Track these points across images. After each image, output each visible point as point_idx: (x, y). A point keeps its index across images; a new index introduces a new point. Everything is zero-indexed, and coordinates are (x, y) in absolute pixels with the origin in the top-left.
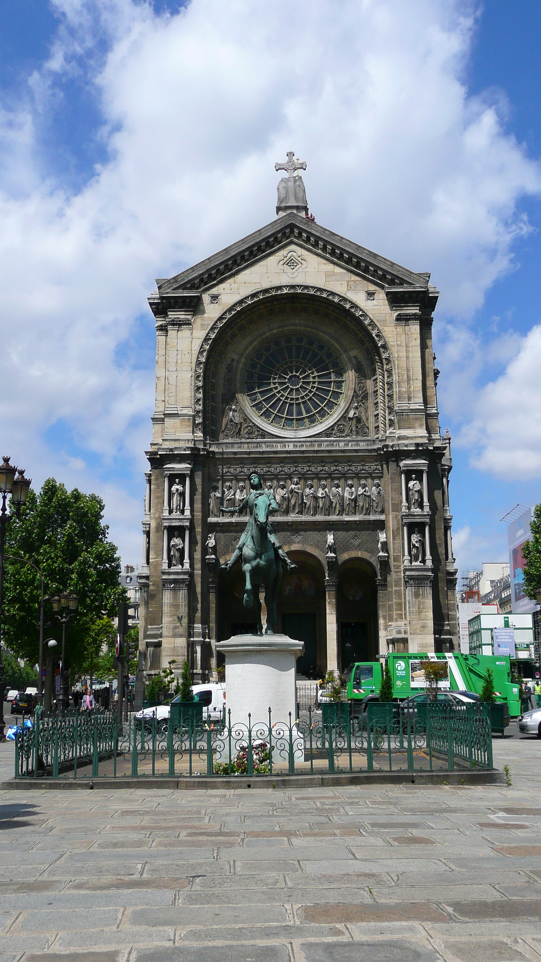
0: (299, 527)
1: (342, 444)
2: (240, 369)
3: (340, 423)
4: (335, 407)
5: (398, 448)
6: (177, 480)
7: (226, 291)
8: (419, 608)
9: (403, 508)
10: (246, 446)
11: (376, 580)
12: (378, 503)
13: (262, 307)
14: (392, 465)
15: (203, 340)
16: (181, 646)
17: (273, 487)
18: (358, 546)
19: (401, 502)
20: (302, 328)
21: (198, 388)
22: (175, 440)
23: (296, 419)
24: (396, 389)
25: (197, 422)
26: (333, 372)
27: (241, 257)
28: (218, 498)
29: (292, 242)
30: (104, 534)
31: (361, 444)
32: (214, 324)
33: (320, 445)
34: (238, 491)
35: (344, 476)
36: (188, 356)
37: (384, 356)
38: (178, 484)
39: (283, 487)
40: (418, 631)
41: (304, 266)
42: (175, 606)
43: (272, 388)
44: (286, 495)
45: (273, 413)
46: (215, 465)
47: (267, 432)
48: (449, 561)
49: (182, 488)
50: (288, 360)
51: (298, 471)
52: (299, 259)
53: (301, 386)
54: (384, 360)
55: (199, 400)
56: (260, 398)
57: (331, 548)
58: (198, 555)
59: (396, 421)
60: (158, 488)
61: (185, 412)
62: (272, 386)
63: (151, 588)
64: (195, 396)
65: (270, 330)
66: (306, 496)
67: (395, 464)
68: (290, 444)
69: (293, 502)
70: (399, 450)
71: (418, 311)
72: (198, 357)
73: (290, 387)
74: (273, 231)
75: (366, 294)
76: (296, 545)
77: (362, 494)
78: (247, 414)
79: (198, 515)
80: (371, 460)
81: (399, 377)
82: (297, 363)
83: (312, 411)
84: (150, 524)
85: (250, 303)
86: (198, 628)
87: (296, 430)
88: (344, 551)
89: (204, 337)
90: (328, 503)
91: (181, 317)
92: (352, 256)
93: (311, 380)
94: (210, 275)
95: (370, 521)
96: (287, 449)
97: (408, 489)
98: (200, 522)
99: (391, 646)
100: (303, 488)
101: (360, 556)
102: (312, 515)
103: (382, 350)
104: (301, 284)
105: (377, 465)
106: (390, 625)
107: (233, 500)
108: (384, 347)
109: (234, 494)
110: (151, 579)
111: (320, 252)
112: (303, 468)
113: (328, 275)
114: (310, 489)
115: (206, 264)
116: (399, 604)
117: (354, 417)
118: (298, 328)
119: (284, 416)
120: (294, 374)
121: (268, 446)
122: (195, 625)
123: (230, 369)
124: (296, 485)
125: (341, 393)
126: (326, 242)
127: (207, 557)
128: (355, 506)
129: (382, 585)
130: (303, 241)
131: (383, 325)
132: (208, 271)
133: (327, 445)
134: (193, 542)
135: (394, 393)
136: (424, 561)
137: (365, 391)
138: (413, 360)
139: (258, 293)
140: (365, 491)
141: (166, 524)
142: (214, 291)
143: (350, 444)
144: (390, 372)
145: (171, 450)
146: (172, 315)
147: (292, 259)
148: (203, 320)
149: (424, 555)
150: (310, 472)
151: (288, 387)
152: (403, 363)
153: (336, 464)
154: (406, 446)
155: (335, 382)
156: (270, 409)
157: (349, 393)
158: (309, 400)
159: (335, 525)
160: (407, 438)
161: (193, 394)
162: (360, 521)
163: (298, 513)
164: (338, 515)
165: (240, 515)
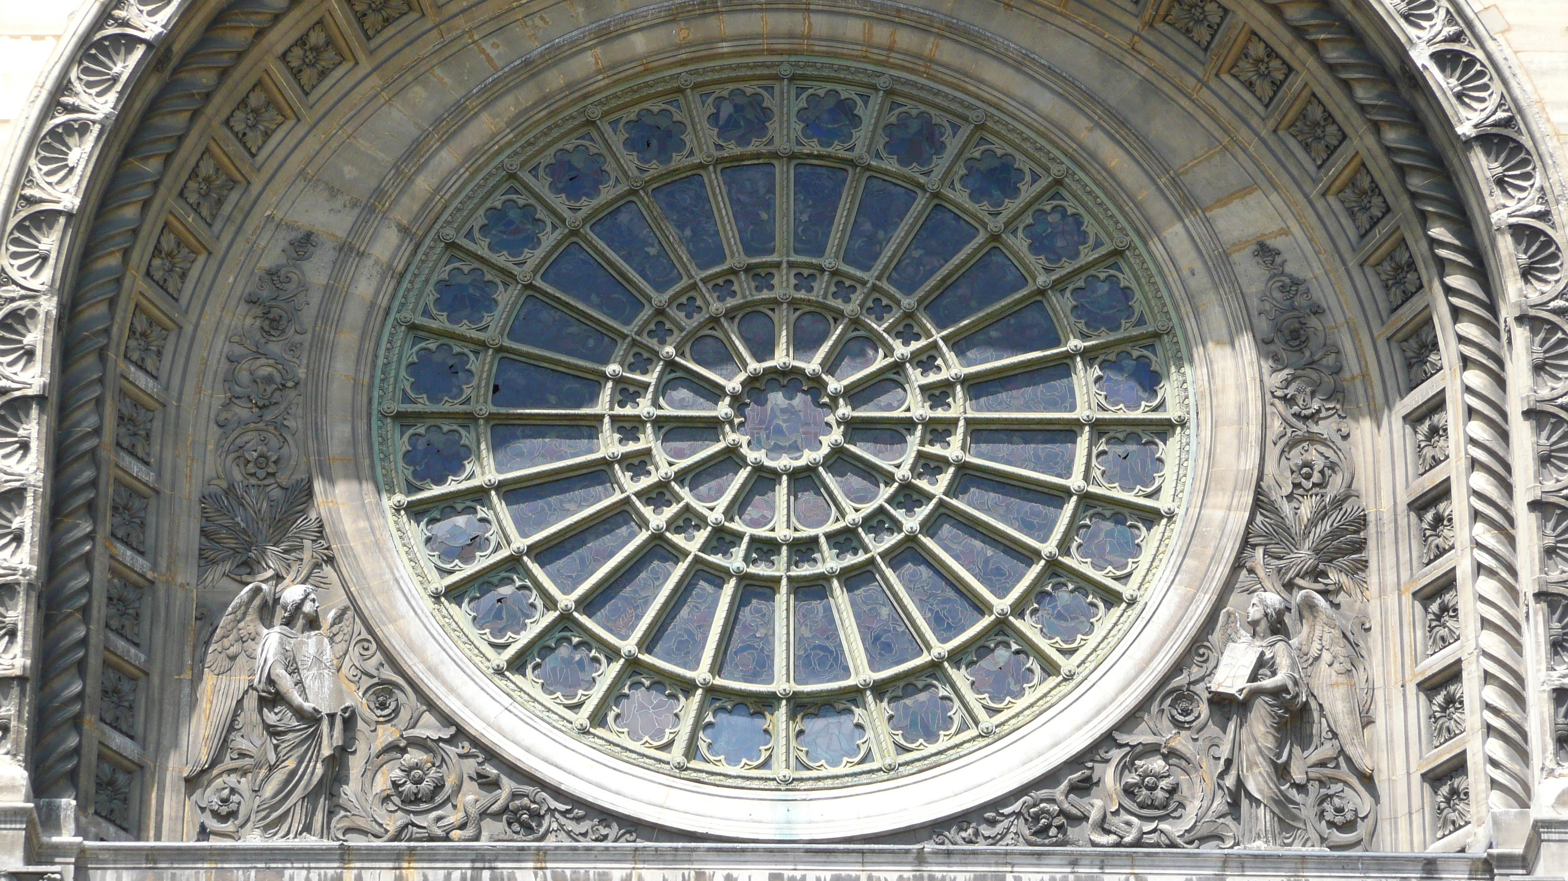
2: (354, 313)
3: (1140, 736)
20: (854, 28)
23: (793, 696)
26: (1089, 356)
43: (606, 463)
45: (613, 654)
47: (557, 793)
50: (736, 258)
54: (1506, 244)
56: (510, 536)
62: (609, 445)
68: (740, 875)
82: (804, 281)
83: (920, 645)
87: (788, 784)
117: (1255, 694)
119: (701, 673)
120: (782, 357)
125: (1151, 517)
151: (731, 458)
155: (1099, 428)
156: (583, 619)
157: (1215, 514)
158: (894, 557)
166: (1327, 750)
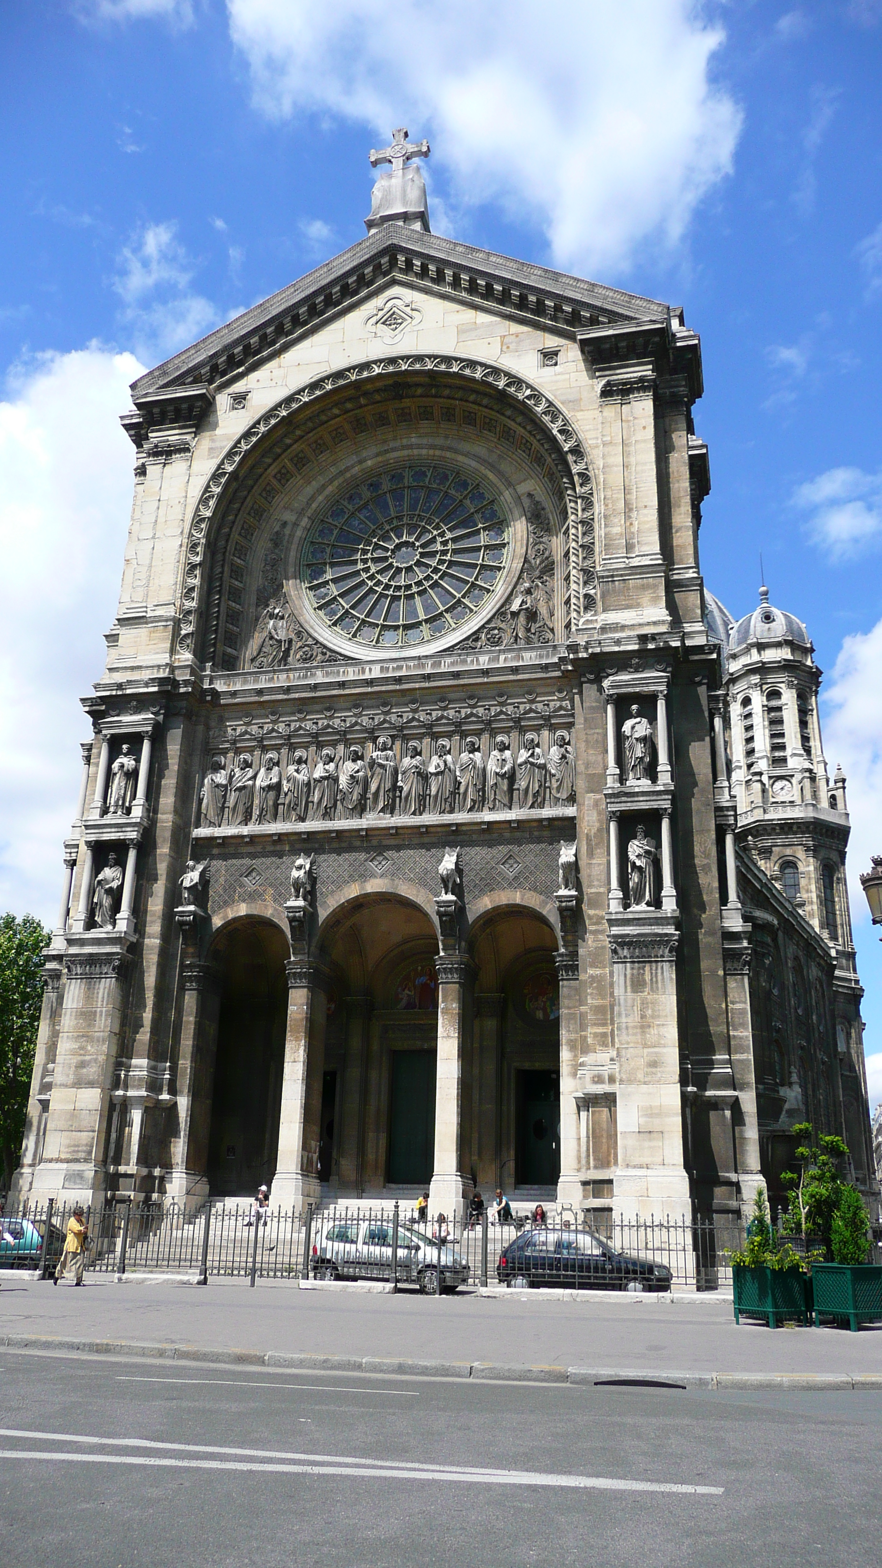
0: (384, 842)
1: (484, 659)
3: (492, 625)
4: (486, 596)
5: (598, 650)
6: (126, 747)
7: (260, 385)
8: (643, 1017)
9: (610, 780)
11: (554, 957)
12: (561, 782)
13: (336, 411)
14: (590, 690)
15: (209, 476)
16: (91, 1107)
17: (337, 758)
18: (516, 878)
19: (606, 768)
20: (424, 452)
21: (193, 567)
22: (133, 668)
23: (404, 625)
24: (599, 531)
25: (183, 632)
26: (484, 529)
27: (293, 317)
28: (218, 786)
29: (394, 282)
32: (235, 446)
33: (437, 665)
34: (263, 770)
35: (489, 727)
36: (178, 509)
37: (575, 469)
38: (126, 755)
39: (357, 757)
40: (640, 1076)
41: (415, 322)
42: (87, 1015)
43: (358, 571)
44: (361, 774)
45: (358, 619)
46: (222, 720)
47: (341, 655)
48: (729, 906)
49: (133, 762)
50: (394, 514)
51: (391, 723)
52: (408, 309)
53: (418, 560)
54: (576, 478)
55: (192, 589)
56: (334, 590)
57: (448, 883)
58: (156, 905)
59: (600, 596)
61: (160, 612)
62: (360, 566)
64: (184, 582)
65: (360, 462)
66: (404, 773)
67: (595, 687)
68: (373, 667)
69: (373, 787)
70: (602, 654)
71: (650, 373)
72: (198, 509)
73: (395, 564)
74: (355, 263)
75: (540, 356)
76: (378, 881)
77: (525, 762)
78: (302, 621)
79: (166, 819)
80: (548, 689)
81: (606, 505)
82: (411, 519)
83: (438, 608)
84: (78, 847)
85: (307, 400)
86: (140, 1065)
87: (401, 647)
88: (482, 892)
89: (214, 470)
90: (449, 787)
91: (172, 438)
92: (508, 284)
93: (439, 547)
94: (231, 357)
95: (542, 820)
96: (367, 676)
97: (620, 738)
98: (168, 834)
99: (582, 1114)
100: (398, 757)
101: (518, 901)
102: (414, 813)
103: (570, 458)
104: (408, 353)
105: (561, 700)
106: (582, 1064)
107: (247, 791)
108: (577, 451)
109: (254, 777)
111: (448, 290)
112: (400, 715)
113: (461, 330)
114: (412, 757)
115: (222, 336)
116: (600, 1010)
117: (520, 611)
118: (416, 452)
119: (380, 621)
120: (404, 539)
121: (328, 674)
122: (134, 1062)
123: (277, 541)
124: (382, 751)
125: (499, 569)
126: (458, 269)
127: (180, 909)
128: (511, 790)
129: (567, 968)
130: (416, 274)
131: (574, 410)
132: (226, 349)
133: (453, 664)
134: (144, 877)
135: (596, 538)
136: (657, 902)
137: (547, 558)
138: (639, 468)
139: (322, 380)
140: (532, 755)
141: (94, 838)
142: (238, 387)
143: (502, 657)
144: (588, 499)
145: (120, 686)
146: (155, 437)
147: (394, 313)
148: (213, 441)
149: (658, 887)
150: (415, 723)
151: (390, 566)
152: (616, 478)
153: (472, 702)
154: (618, 642)
155: (486, 547)
156: (352, 611)
157: (514, 565)
158: (432, 587)
159: (465, 833)
160: (623, 627)
161: (180, 579)
162: (518, 822)
163: (382, 811)
164: (470, 810)
165: (261, 819)
166: (541, 624)
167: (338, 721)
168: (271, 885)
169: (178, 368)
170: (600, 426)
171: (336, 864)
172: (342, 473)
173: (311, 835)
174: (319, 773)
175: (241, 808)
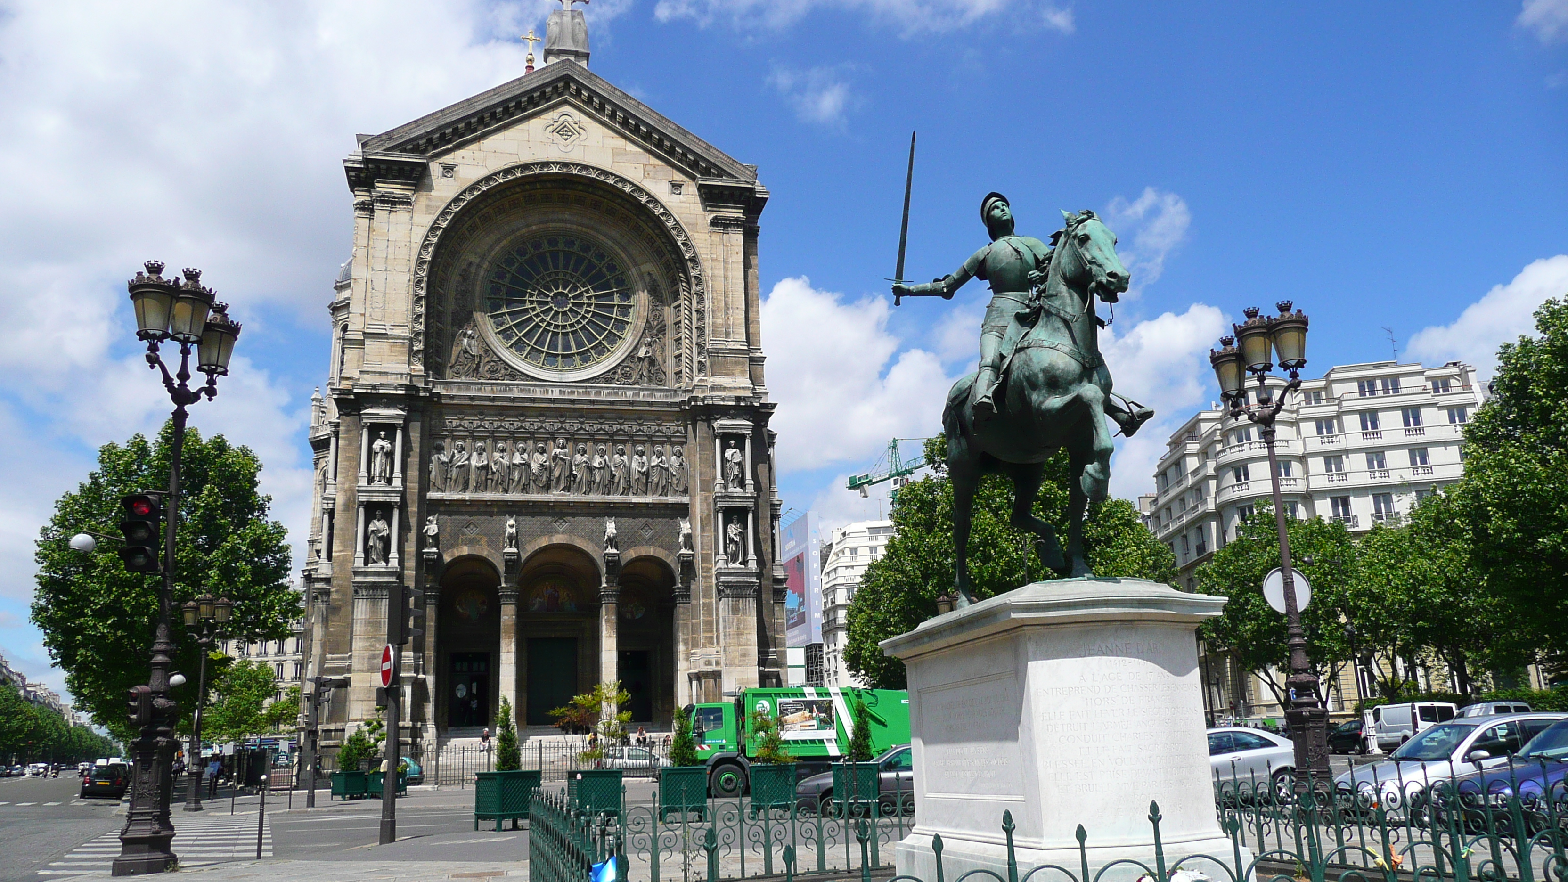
0: (564, 511)
1: (630, 393)
2: (480, 278)
4: (619, 342)
5: (711, 402)
6: (382, 433)
7: (465, 161)
8: (738, 628)
10: (489, 388)
11: (674, 589)
12: (679, 480)
13: (518, 190)
14: (701, 426)
15: (428, 228)
17: (528, 450)
18: (650, 539)
19: (715, 478)
20: (575, 227)
21: (419, 299)
22: (380, 373)
23: (562, 355)
24: (708, 320)
25: (415, 348)
26: (617, 292)
27: (491, 113)
28: (443, 463)
29: (566, 102)
30: (262, 508)
31: (658, 394)
32: (447, 207)
33: (598, 393)
34: (475, 454)
35: (632, 439)
36: (404, 252)
37: (693, 273)
38: (383, 439)
39: (543, 451)
40: (737, 662)
41: (582, 138)
42: (373, 623)
43: (527, 309)
44: (547, 463)
45: (529, 345)
46: (441, 415)
47: (519, 371)
48: (776, 563)
49: (389, 445)
50: (552, 270)
51: (565, 429)
52: (576, 126)
53: (570, 308)
55: (419, 316)
57: (612, 542)
58: (411, 547)
59: (708, 364)
60: (349, 445)
61: (397, 331)
62: (528, 306)
63: (334, 596)
64: (414, 309)
65: (528, 226)
66: (576, 465)
67: (706, 424)
68: (554, 389)
69: (557, 473)
70: (713, 405)
71: (741, 216)
72: (420, 253)
73: (555, 309)
74: (540, 83)
75: (670, 186)
76: (560, 536)
77: (657, 466)
79: (414, 487)
80: (671, 418)
81: (713, 303)
82: (565, 275)
83: (585, 346)
84: (334, 499)
85: (501, 181)
86: (409, 658)
87: (561, 371)
88: (629, 547)
89: (431, 224)
90: (608, 477)
91: (395, 191)
92: (652, 129)
93: (586, 301)
94: (443, 135)
95: (667, 504)
96: (549, 396)
97: (724, 460)
98: (416, 498)
99: (694, 683)
100: (571, 453)
101: (652, 554)
102: (585, 493)
103: (690, 264)
104: (578, 162)
105: (678, 426)
106: (694, 654)
107: (466, 468)
108: (694, 260)
109: (468, 459)
110: (334, 582)
111: (606, 119)
112: (573, 425)
113: (616, 153)
114: (582, 455)
115: (438, 118)
116: (709, 624)
117: (645, 357)
118: (569, 226)
119: (545, 350)
120: (560, 290)
121: (521, 391)
122: (404, 653)
123: (465, 276)
124: (562, 449)
125: (628, 323)
126: (616, 107)
127: (425, 550)
128: (647, 482)
129: (683, 596)
130: (583, 101)
131: (692, 231)
132: (439, 128)
133: (609, 394)
134: (404, 528)
135: (706, 325)
136: (745, 562)
137: (661, 322)
138: (734, 281)
139: (513, 168)
140: (661, 462)
141: (363, 498)
142: (448, 159)
143: (642, 394)
144: (700, 296)
145: (374, 387)
146: (382, 188)
147: (565, 126)
148: (430, 200)
149: (745, 554)
150: (582, 432)
151: (551, 309)
152: (720, 285)
153: (621, 421)
154: (723, 399)
155: (619, 306)
156: (523, 339)
157: (639, 323)
158: (581, 329)
159: (618, 508)
160: (724, 389)
161: (410, 307)
162: (653, 504)
163: (563, 490)
164: (622, 494)
165: (477, 489)
167: (528, 424)
168: (485, 535)
169: (401, 137)
170: (709, 246)
171: (531, 523)
172: (513, 232)
173: (515, 503)
174: (517, 460)
175: (461, 480)
